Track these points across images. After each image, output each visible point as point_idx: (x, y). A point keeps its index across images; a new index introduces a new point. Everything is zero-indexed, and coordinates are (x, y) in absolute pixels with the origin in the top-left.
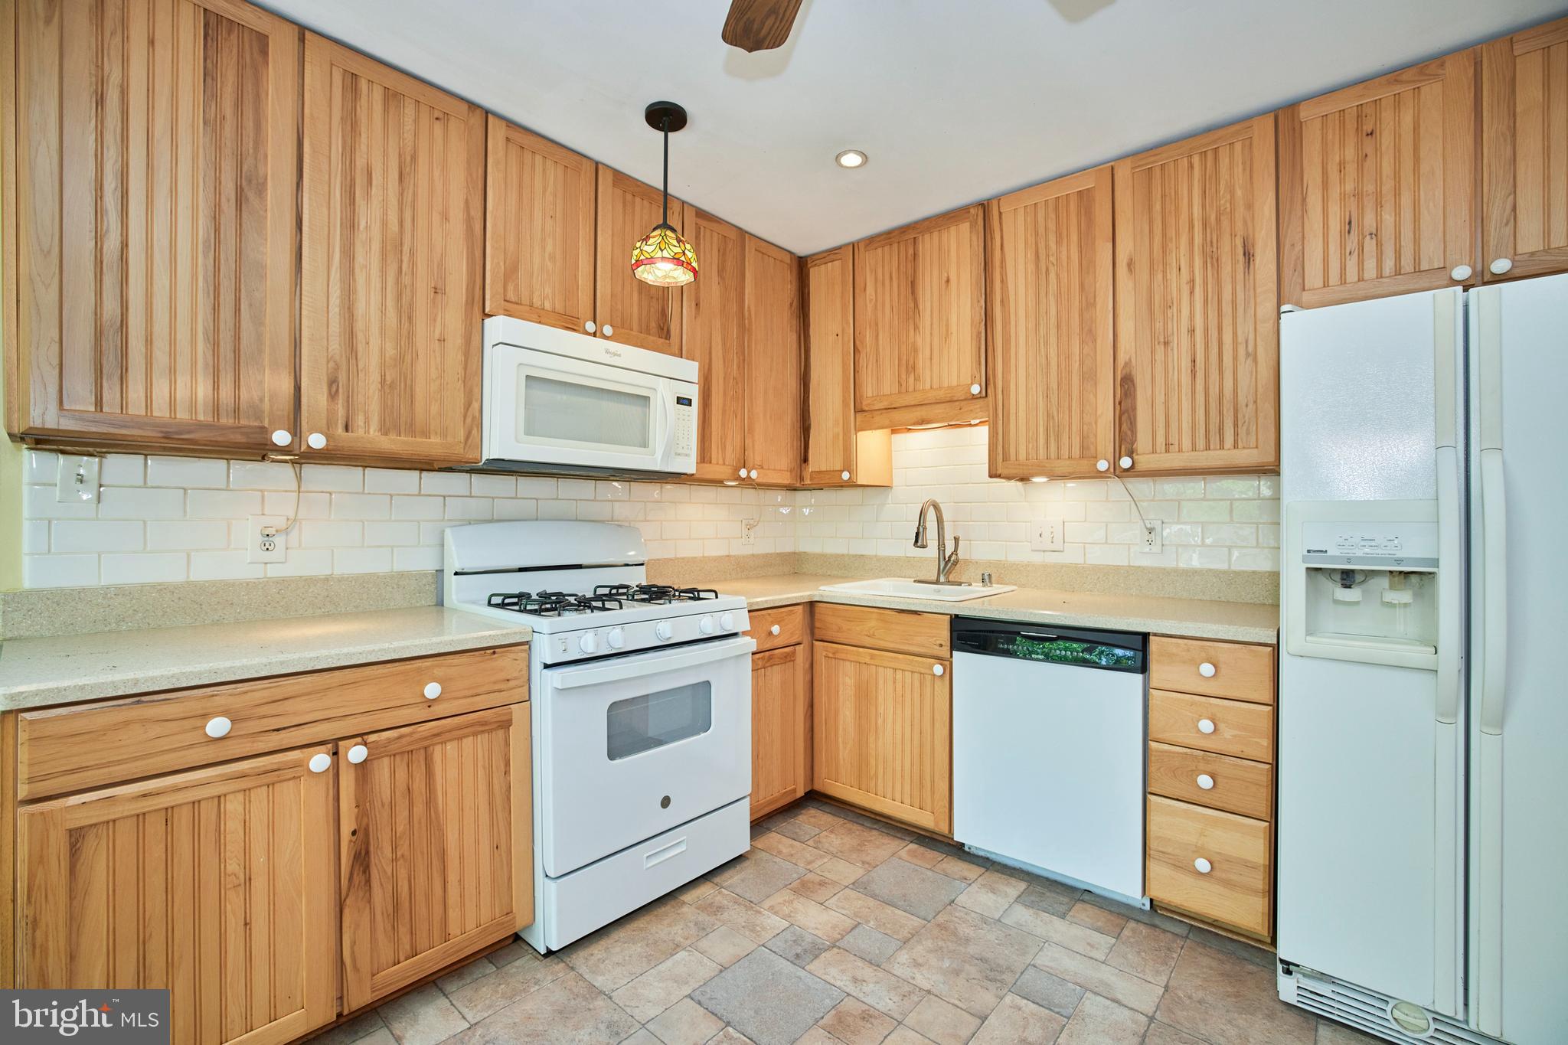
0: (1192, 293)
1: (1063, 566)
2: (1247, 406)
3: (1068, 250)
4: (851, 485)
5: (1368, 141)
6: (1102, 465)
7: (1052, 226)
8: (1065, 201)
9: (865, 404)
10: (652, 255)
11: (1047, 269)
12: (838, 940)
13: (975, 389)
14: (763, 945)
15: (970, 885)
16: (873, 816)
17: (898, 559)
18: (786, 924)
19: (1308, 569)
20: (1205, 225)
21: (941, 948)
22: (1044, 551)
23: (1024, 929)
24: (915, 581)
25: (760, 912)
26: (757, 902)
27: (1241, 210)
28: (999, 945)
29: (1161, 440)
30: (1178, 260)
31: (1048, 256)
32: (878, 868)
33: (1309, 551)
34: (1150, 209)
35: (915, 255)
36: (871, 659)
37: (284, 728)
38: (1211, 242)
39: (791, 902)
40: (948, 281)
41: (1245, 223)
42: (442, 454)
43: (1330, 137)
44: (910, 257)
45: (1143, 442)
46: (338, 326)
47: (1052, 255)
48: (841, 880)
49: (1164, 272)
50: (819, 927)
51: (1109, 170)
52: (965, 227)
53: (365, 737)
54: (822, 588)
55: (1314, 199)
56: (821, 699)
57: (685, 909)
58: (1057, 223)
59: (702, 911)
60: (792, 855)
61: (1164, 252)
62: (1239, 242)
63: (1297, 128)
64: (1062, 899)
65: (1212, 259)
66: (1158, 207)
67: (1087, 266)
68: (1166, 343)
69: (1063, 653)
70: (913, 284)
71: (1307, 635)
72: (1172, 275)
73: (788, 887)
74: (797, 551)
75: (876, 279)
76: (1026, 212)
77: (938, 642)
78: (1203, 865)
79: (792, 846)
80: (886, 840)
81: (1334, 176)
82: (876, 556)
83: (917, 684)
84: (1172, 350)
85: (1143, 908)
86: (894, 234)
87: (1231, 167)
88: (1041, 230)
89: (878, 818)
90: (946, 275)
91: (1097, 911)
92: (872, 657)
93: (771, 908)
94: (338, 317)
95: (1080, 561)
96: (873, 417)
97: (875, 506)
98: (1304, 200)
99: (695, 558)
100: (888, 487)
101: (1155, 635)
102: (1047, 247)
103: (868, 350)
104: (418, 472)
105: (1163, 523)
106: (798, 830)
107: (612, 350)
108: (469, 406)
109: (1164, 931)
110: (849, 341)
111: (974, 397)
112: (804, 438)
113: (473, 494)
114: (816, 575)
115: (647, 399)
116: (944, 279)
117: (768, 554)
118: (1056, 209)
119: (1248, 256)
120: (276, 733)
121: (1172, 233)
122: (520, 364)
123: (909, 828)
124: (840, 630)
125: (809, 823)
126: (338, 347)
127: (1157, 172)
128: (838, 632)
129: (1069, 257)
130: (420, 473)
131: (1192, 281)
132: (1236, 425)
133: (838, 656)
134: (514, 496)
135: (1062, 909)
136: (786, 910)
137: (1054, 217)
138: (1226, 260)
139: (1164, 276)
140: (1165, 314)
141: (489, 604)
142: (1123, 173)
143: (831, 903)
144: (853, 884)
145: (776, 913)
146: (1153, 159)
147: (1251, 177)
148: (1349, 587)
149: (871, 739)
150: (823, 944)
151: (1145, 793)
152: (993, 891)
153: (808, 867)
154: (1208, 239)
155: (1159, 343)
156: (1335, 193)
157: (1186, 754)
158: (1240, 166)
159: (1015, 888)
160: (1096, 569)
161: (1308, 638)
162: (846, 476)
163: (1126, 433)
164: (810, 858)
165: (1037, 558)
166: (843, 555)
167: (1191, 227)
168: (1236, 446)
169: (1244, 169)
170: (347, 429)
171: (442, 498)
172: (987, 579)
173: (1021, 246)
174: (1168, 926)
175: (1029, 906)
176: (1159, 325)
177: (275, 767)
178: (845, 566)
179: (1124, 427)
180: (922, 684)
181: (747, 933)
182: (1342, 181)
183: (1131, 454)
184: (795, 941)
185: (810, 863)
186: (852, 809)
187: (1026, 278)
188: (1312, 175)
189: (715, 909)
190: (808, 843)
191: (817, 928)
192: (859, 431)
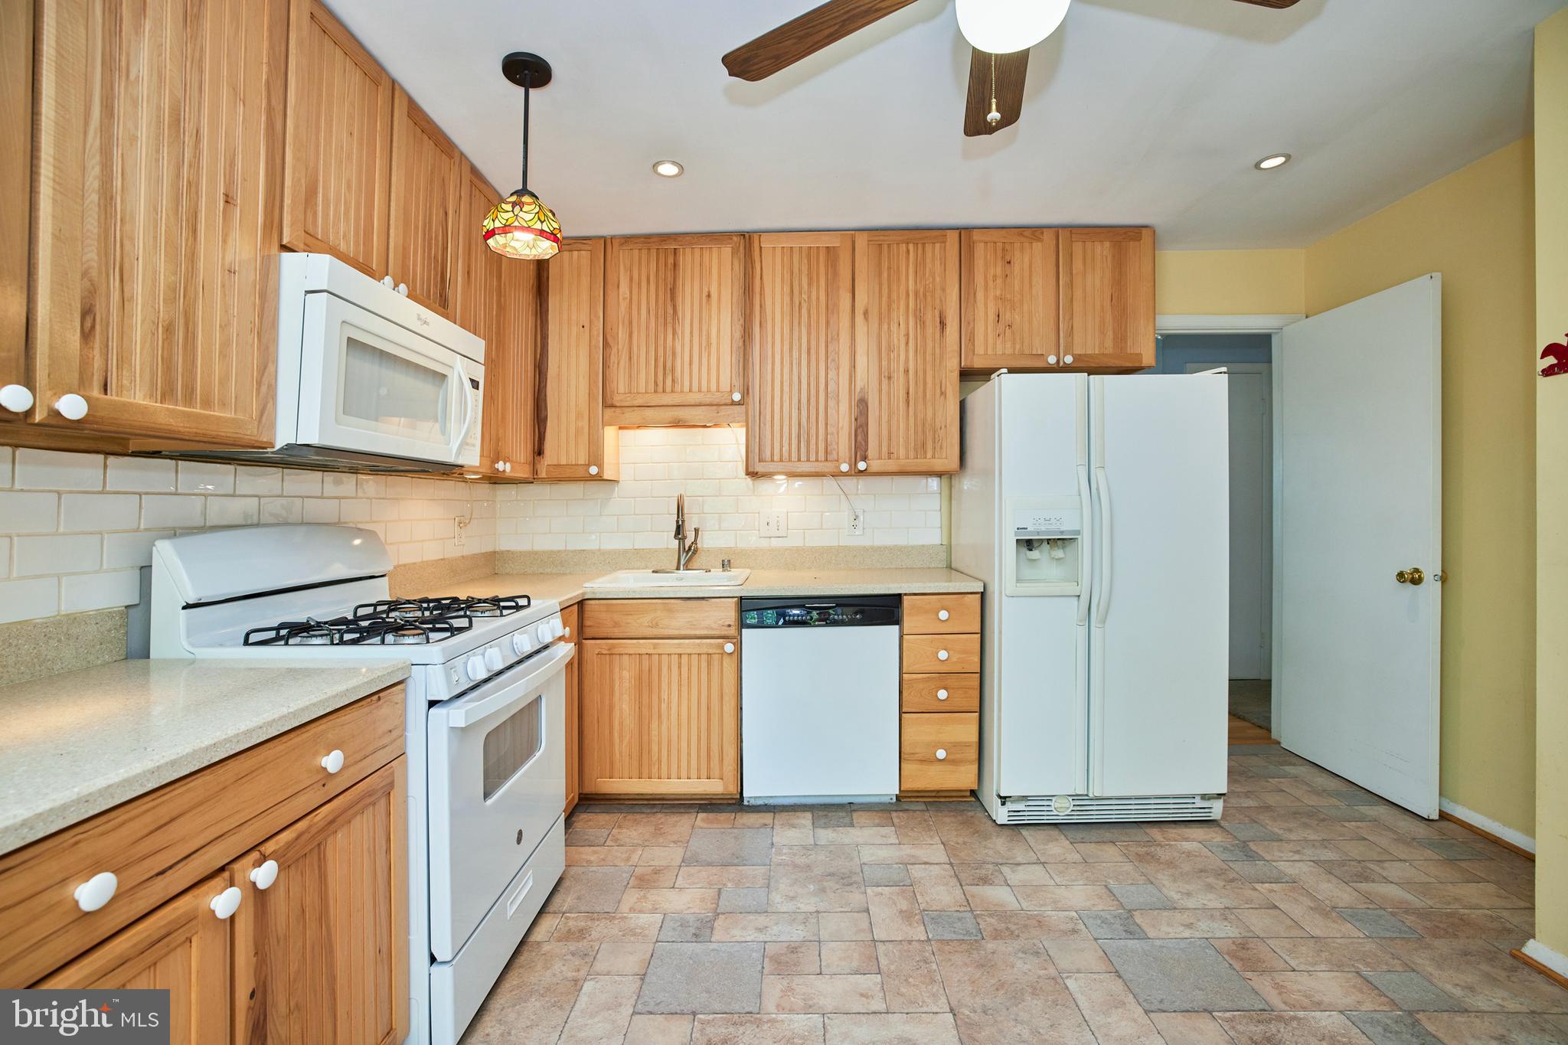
0: (907, 343)
1: (786, 549)
2: (941, 428)
3: (818, 293)
4: (599, 478)
5: (1007, 266)
6: (845, 467)
7: (805, 269)
8: (815, 251)
9: (617, 400)
10: (530, 224)
11: (800, 303)
12: (716, 909)
13: (737, 397)
14: (657, 941)
15: (772, 828)
16: (645, 802)
17: (625, 552)
18: (659, 917)
19: (1017, 540)
20: (916, 294)
21: (796, 879)
22: (770, 537)
23: (836, 843)
24: (653, 572)
25: (625, 918)
26: (614, 911)
27: (938, 292)
28: (831, 860)
29: (885, 449)
30: (898, 317)
31: (801, 293)
32: (691, 842)
33: (1018, 529)
34: (880, 275)
35: (675, 265)
36: (654, 648)
37: (171, 867)
38: (920, 310)
39: (645, 897)
40: (709, 296)
41: (941, 301)
42: (232, 435)
43: (989, 257)
44: (670, 266)
45: (872, 452)
46: (96, 224)
47: (805, 293)
48: (670, 862)
49: (889, 324)
50: (690, 905)
51: (851, 234)
52: (727, 251)
53: (262, 848)
54: (586, 585)
55: (980, 295)
56: (593, 699)
57: (546, 948)
58: (809, 268)
59: (567, 941)
60: (603, 860)
61: (889, 310)
62: (937, 313)
63: (972, 244)
64: (841, 814)
65: (921, 322)
66: (885, 275)
67: (831, 309)
68: (889, 378)
69: (840, 617)
70: (673, 292)
71: (1017, 582)
72: (894, 327)
73: (629, 886)
74: (497, 549)
75: (631, 279)
76: (783, 253)
77: (727, 623)
78: (941, 754)
79: (595, 852)
80: (674, 818)
81: (991, 283)
82: (599, 550)
83: (704, 664)
84: (893, 383)
85: (891, 801)
86: (652, 240)
87: (933, 260)
88: (796, 270)
89: (652, 802)
90: (707, 290)
91: (869, 814)
92: (655, 646)
93: (632, 910)
94: (97, 209)
95: (800, 544)
96: (623, 413)
97: (599, 500)
98: (975, 294)
99: (415, 564)
100: (617, 482)
101: (906, 594)
102: (800, 285)
103: (620, 347)
104: (101, 457)
105: (864, 511)
106: (587, 837)
107: (423, 317)
108: (265, 368)
109: (914, 811)
110: (598, 335)
111: (733, 403)
112: (539, 429)
113: (179, 491)
114: (524, 574)
115: (444, 376)
116: (705, 294)
117: (475, 554)
118: (809, 256)
119: (943, 324)
120: (160, 877)
121: (894, 296)
122: (344, 322)
123: (687, 802)
124: (616, 624)
125: (590, 827)
126: (96, 258)
127: (885, 247)
128: (614, 627)
129: (818, 299)
130: (106, 459)
131: (907, 335)
132: (934, 442)
133: (615, 651)
134: (232, 492)
135: (847, 820)
136: (648, 905)
137: (806, 262)
138: (929, 323)
139: (889, 328)
140: (889, 355)
141: (246, 643)
142: (861, 241)
143: (680, 882)
144: (683, 861)
145: (641, 912)
146: (882, 238)
147: (945, 270)
148: (1031, 550)
149: (654, 725)
150: (708, 916)
151: (901, 713)
152: (793, 826)
153: (630, 863)
154: (918, 307)
155: (884, 377)
156: (991, 294)
157: (928, 678)
158: (939, 262)
159: (806, 819)
160: (813, 550)
161: (1018, 585)
162: (594, 470)
163: (861, 443)
164: (624, 856)
165: (764, 544)
166: (559, 551)
167: (908, 295)
168: (933, 457)
169: (941, 264)
170: (105, 389)
171: (138, 496)
172: (726, 565)
173: (778, 280)
174: (913, 807)
175: (825, 827)
176: (884, 363)
177: (163, 932)
178: (561, 562)
179: (859, 438)
180: (709, 664)
181: (632, 938)
182: (995, 288)
183: (865, 458)
184: (681, 925)
185: (628, 859)
186: (621, 802)
187: (782, 308)
188: (979, 279)
189: (578, 934)
190: (607, 844)
191: (689, 908)
192: (605, 425)
